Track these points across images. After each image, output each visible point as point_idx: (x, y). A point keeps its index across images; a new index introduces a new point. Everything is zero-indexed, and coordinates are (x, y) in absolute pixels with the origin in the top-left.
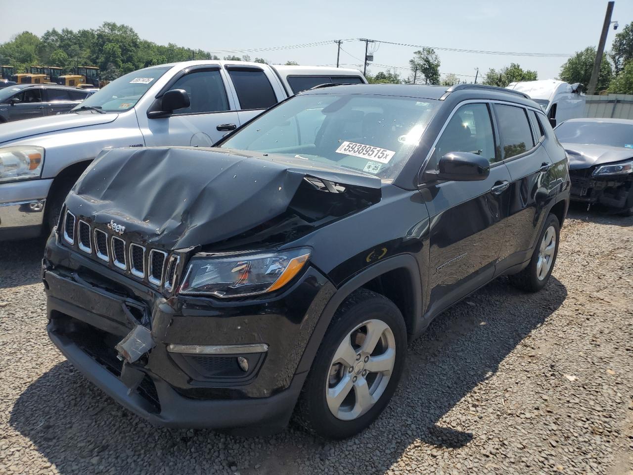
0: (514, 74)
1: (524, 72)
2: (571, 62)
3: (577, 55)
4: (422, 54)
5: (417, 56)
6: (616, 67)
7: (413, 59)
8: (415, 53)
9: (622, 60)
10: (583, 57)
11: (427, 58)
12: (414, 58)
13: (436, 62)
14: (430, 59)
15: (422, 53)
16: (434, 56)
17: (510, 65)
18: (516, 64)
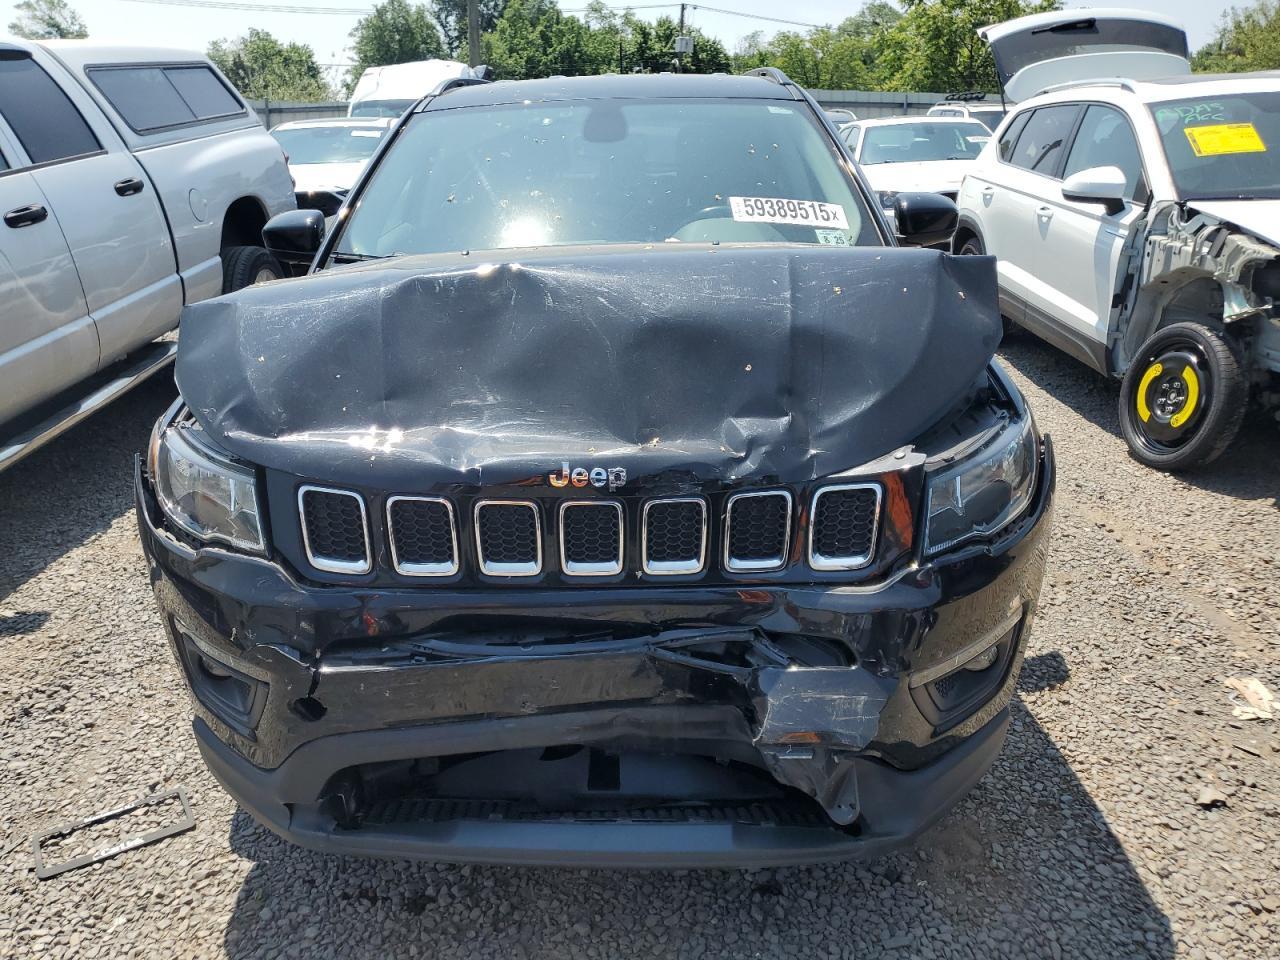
0: (265, 50)
1: (285, 46)
2: (367, 25)
3: (377, 10)
4: (35, 9)
5: (23, 13)
6: (447, 35)
7: (15, 21)
8: (18, 7)
9: (452, 19)
10: (389, 16)
11: (51, 18)
12: (19, 19)
13: (76, 28)
14: (59, 19)
15: (35, 5)
16: (66, 13)
17: (248, 32)
18: (260, 31)
